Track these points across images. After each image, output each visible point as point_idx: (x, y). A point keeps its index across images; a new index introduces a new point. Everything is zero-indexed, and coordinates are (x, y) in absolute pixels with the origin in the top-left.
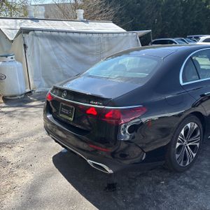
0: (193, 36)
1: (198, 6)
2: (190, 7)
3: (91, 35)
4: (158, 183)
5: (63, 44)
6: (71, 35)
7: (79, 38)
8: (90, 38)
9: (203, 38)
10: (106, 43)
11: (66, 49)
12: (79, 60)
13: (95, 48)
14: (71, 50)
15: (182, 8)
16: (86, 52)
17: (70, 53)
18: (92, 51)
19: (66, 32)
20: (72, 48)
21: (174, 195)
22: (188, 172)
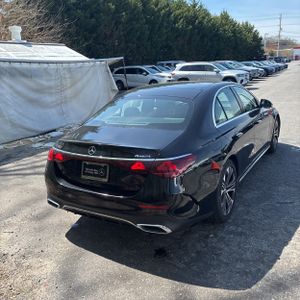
0: (165, 62)
1: (165, 24)
2: (157, 26)
3: (46, 65)
4: (207, 237)
5: (6, 79)
6: (17, 65)
7: (29, 70)
8: (45, 69)
9: (180, 65)
10: (68, 76)
11: (11, 87)
12: (32, 101)
13: (52, 83)
14: (19, 88)
15: (147, 26)
16: (40, 90)
17: (18, 93)
18: (50, 88)
19: (10, 61)
20: (20, 85)
21: (228, 245)
22: (230, 221)
